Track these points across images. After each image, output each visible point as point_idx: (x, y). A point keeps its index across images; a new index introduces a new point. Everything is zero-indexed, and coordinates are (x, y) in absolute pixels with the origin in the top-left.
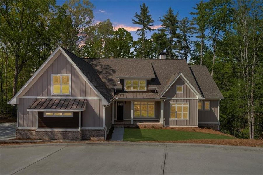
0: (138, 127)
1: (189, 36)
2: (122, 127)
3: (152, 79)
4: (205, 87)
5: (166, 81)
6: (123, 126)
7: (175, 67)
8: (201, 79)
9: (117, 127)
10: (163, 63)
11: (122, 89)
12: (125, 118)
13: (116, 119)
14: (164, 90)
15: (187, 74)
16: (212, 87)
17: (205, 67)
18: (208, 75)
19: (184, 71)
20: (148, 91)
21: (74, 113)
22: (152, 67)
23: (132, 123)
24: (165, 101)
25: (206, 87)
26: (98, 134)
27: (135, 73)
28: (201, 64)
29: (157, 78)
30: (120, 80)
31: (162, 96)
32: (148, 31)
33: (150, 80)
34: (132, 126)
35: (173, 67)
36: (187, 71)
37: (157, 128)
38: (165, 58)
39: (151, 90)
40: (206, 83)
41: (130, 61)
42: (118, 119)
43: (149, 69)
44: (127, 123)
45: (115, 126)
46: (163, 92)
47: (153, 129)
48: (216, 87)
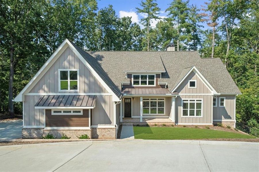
0: (147, 125)
1: (199, 25)
2: (130, 125)
3: (162, 73)
4: (219, 82)
5: (176, 75)
6: (132, 124)
7: (186, 60)
8: (215, 72)
9: (125, 125)
10: (173, 56)
11: (129, 84)
12: (133, 116)
13: (124, 117)
14: (176, 85)
15: (200, 67)
16: (227, 81)
17: (219, 60)
18: (223, 69)
19: (197, 64)
20: (157, 87)
21: (84, 110)
22: (161, 60)
23: (141, 121)
24: (176, 96)
25: (221, 82)
26: (109, 132)
27: (143, 67)
28: (212, 55)
29: (166, 72)
30: (128, 74)
31: (174, 92)
32: (153, 19)
33: (160, 74)
34: (141, 124)
35: (184, 60)
36: (200, 64)
37: (168, 126)
38: (174, 51)
39: (160, 85)
40: (221, 77)
41: (137, 53)
42: (125, 116)
43: (159, 63)
44: (135, 121)
45: (123, 124)
46: (174, 87)
47: (164, 127)
48: (232, 82)
